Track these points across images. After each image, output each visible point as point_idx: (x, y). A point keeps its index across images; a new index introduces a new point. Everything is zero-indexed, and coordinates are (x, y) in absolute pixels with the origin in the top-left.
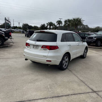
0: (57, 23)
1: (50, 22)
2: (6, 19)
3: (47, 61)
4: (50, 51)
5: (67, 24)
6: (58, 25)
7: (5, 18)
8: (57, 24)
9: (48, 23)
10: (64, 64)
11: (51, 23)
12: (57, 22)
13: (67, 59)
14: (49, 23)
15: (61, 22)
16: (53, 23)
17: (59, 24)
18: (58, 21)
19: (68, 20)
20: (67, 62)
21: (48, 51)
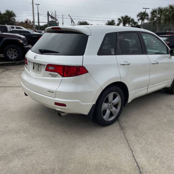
0: (139, 18)
1: (124, 16)
2: (48, 15)
3: (56, 104)
4: (64, 78)
5: (155, 19)
6: (141, 21)
7: (48, 12)
8: (138, 20)
9: (120, 18)
10: (108, 112)
11: (127, 17)
12: (138, 16)
13: (118, 99)
14: (122, 17)
15: (147, 15)
16: (129, 18)
17: (142, 19)
18: (141, 13)
19: (159, 8)
20: (116, 106)
21: (60, 78)
